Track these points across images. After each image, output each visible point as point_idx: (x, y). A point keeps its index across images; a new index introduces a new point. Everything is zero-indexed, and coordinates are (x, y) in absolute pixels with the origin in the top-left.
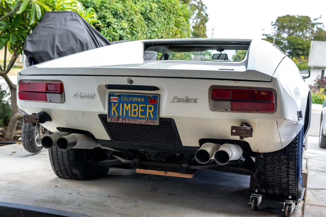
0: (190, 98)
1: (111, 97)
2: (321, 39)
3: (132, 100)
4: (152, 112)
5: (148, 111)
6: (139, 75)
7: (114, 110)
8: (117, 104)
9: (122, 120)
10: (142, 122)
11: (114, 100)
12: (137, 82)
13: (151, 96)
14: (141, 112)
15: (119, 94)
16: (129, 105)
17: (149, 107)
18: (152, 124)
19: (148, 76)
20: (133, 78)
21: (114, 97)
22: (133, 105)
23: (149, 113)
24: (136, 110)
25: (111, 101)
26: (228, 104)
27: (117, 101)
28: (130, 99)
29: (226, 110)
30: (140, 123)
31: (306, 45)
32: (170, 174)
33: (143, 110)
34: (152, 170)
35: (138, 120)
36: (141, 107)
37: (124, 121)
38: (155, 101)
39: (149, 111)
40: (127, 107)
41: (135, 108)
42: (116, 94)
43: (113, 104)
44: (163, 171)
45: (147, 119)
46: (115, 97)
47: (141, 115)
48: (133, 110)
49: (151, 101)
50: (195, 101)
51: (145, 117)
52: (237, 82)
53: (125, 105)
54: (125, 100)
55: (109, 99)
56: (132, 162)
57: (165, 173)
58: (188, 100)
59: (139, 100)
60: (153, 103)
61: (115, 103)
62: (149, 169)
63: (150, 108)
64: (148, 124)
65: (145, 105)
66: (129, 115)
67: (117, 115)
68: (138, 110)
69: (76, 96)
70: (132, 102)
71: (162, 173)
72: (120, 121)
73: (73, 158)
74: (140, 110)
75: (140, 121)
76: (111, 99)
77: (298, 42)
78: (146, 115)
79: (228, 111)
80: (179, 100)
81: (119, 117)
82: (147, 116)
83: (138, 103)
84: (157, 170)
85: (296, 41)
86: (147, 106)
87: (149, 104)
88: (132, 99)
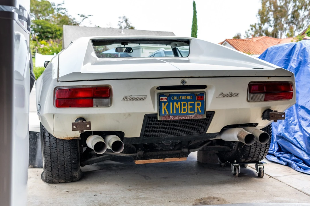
0: (233, 93)
1: (161, 98)
2: (66, 23)
3: (181, 99)
4: (200, 108)
5: (196, 107)
6: (192, 76)
7: (165, 109)
8: (167, 103)
9: (173, 117)
10: (192, 117)
11: (164, 100)
12: (190, 82)
13: (198, 93)
14: (190, 108)
15: (169, 94)
16: (179, 103)
17: (197, 103)
18: (200, 118)
19: (200, 76)
20: (186, 80)
21: (163, 97)
22: (182, 103)
23: (197, 108)
24: (186, 107)
25: (161, 101)
26: (262, 96)
27: (167, 101)
28: (180, 98)
29: (261, 100)
30: (189, 118)
31: (54, 28)
32: (168, 160)
33: (192, 107)
34: (152, 159)
35: (188, 116)
36: (190, 104)
37: (175, 118)
38: (202, 98)
39: (198, 107)
40: (177, 105)
41: (184, 105)
42: (166, 94)
43: (163, 104)
44: (162, 158)
45: (196, 114)
46: (165, 97)
47: (190, 111)
48: (183, 107)
49: (198, 98)
50: (237, 95)
51: (194, 112)
52: (269, 78)
53: (175, 103)
54: (174, 99)
55: (159, 100)
56: (137, 155)
57: (164, 160)
58: (231, 95)
59: (188, 98)
60: (200, 99)
61: (165, 103)
62: (149, 159)
63: (198, 105)
64: (197, 118)
65: (193, 102)
66: (180, 112)
67: (167, 113)
68: (187, 107)
69: (126, 99)
70: (181, 101)
71: (160, 161)
72: (171, 118)
73: (76, 161)
74: (189, 107)
75: (190, 117)
76: (161, 99)
77: (46, 25)
78: (194, 111)
79: (263, 101)
80: (225, 96)
81: (169, 115)
82: (196, 111)
83: (187, 101)
84: (156, 159)
85: (45, 24)
86: (195, 103)
87: (197, 101)
88: (181, 97)
